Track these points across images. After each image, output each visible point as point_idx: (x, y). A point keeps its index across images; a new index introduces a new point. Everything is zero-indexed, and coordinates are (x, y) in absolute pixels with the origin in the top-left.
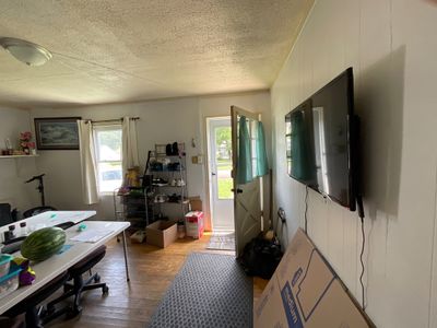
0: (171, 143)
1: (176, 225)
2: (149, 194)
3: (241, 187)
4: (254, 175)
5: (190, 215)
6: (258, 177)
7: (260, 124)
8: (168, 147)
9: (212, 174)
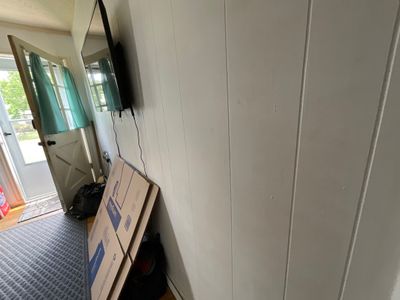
4: (72, 128)
6: (78, 130)
7: (66, 70)
9: (6, 134)
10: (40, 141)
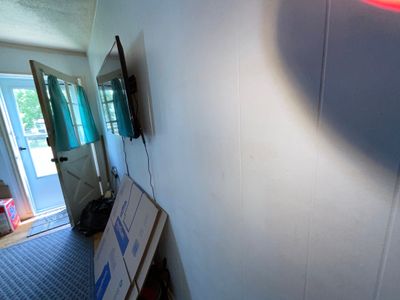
3: (65, 154)
4: (83, 142)
6: (88, 144)
7: (80, 89)
9: (21, 149)
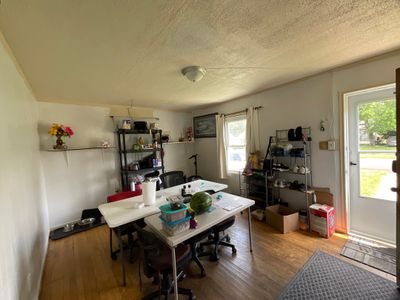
0: (295, 128)
1: (297, 214)
2: (270, 178)
5: (315, 207)
8: (291, 131)
9: (351, 164)
10: (395, 186)
